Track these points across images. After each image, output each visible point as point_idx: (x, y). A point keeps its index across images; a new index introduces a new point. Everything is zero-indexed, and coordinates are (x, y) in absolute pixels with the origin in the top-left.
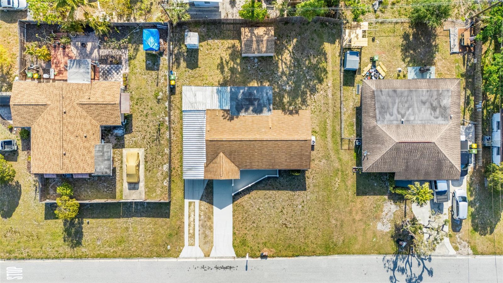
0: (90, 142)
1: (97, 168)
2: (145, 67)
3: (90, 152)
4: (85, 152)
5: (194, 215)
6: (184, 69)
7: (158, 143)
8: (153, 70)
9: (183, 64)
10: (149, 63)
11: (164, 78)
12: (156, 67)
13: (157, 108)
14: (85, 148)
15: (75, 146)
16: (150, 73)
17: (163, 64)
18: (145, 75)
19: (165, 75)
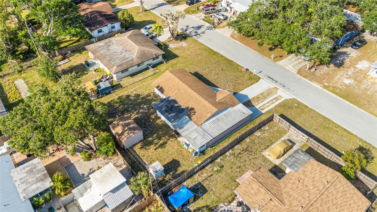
0: (298, 176)
1: (307, 159)
2: (206, 194)
3: (304, 171)
4: (308, 173)
5: (265, 104)
6: (183, 167)
7: (249, 148)
8: (203, 186)
9: (180, 170)
10: (201, 193)
11: (202, 175)
12: (199, 186)
13: (227, 164)
14: (306, 176)
15: (313, 182)
16: (208, 187)
17: (192, 183)
18: (212, 190)
19: (200, 176)
